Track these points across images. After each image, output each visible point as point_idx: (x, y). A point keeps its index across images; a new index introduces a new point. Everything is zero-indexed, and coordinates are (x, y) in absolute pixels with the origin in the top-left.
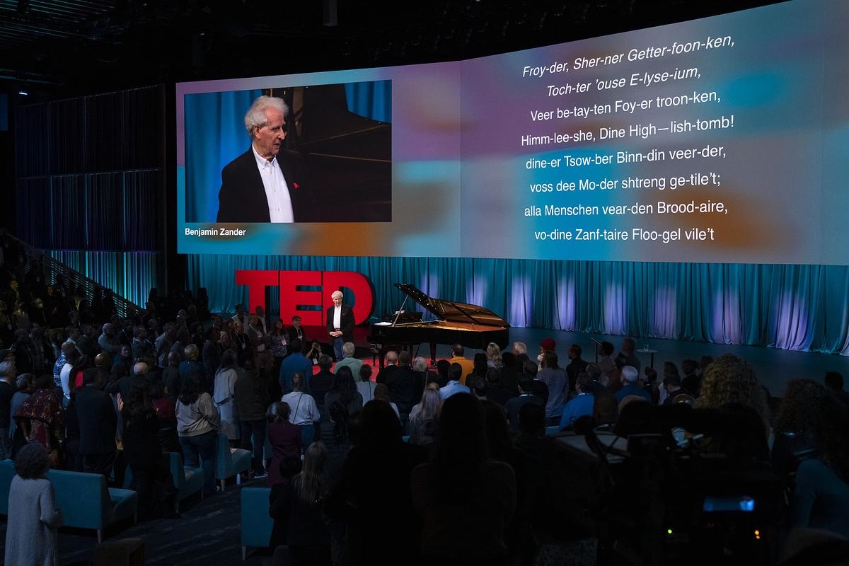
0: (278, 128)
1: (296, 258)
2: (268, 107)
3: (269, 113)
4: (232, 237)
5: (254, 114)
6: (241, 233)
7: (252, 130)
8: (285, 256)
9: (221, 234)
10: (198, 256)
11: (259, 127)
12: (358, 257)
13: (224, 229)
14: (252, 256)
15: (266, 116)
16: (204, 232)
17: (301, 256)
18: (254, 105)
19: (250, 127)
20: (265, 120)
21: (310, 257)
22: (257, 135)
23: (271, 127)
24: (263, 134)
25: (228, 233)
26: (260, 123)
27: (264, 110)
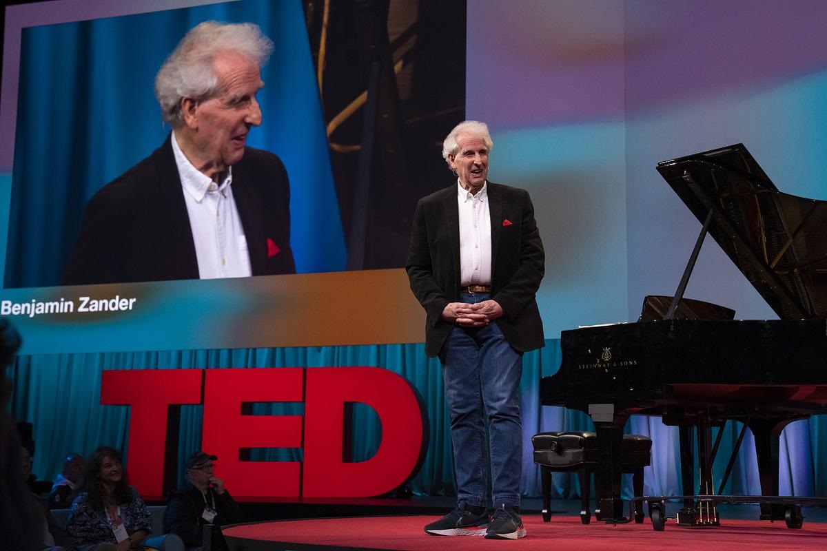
0: (246, 99)
1: (243, 352)
2: (219, 51)
3: (222, 66)
4: (104, 315)
5: (182, 72)
6: (123, 304)
7: (175, 109)
8: (218, 351)
9: (81, 309)
10: (30, 357)
11: (195, 100)
12: (379, 346)
13: (86, 299)
14: (148, 354)
15: (215, 73)
16: (43, 308)
17: (255, 350)
18: (182, 48)
19: (172, 102)
20: (212, 83)
21: (273, 350)
22: (190, 120)
23: (227, 99)
24: (206, 117)
25: (97, 306)
26: (199, 92)
27: (209, 60)
